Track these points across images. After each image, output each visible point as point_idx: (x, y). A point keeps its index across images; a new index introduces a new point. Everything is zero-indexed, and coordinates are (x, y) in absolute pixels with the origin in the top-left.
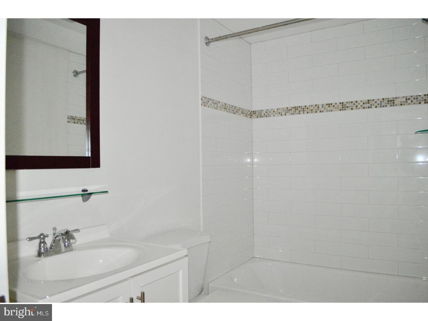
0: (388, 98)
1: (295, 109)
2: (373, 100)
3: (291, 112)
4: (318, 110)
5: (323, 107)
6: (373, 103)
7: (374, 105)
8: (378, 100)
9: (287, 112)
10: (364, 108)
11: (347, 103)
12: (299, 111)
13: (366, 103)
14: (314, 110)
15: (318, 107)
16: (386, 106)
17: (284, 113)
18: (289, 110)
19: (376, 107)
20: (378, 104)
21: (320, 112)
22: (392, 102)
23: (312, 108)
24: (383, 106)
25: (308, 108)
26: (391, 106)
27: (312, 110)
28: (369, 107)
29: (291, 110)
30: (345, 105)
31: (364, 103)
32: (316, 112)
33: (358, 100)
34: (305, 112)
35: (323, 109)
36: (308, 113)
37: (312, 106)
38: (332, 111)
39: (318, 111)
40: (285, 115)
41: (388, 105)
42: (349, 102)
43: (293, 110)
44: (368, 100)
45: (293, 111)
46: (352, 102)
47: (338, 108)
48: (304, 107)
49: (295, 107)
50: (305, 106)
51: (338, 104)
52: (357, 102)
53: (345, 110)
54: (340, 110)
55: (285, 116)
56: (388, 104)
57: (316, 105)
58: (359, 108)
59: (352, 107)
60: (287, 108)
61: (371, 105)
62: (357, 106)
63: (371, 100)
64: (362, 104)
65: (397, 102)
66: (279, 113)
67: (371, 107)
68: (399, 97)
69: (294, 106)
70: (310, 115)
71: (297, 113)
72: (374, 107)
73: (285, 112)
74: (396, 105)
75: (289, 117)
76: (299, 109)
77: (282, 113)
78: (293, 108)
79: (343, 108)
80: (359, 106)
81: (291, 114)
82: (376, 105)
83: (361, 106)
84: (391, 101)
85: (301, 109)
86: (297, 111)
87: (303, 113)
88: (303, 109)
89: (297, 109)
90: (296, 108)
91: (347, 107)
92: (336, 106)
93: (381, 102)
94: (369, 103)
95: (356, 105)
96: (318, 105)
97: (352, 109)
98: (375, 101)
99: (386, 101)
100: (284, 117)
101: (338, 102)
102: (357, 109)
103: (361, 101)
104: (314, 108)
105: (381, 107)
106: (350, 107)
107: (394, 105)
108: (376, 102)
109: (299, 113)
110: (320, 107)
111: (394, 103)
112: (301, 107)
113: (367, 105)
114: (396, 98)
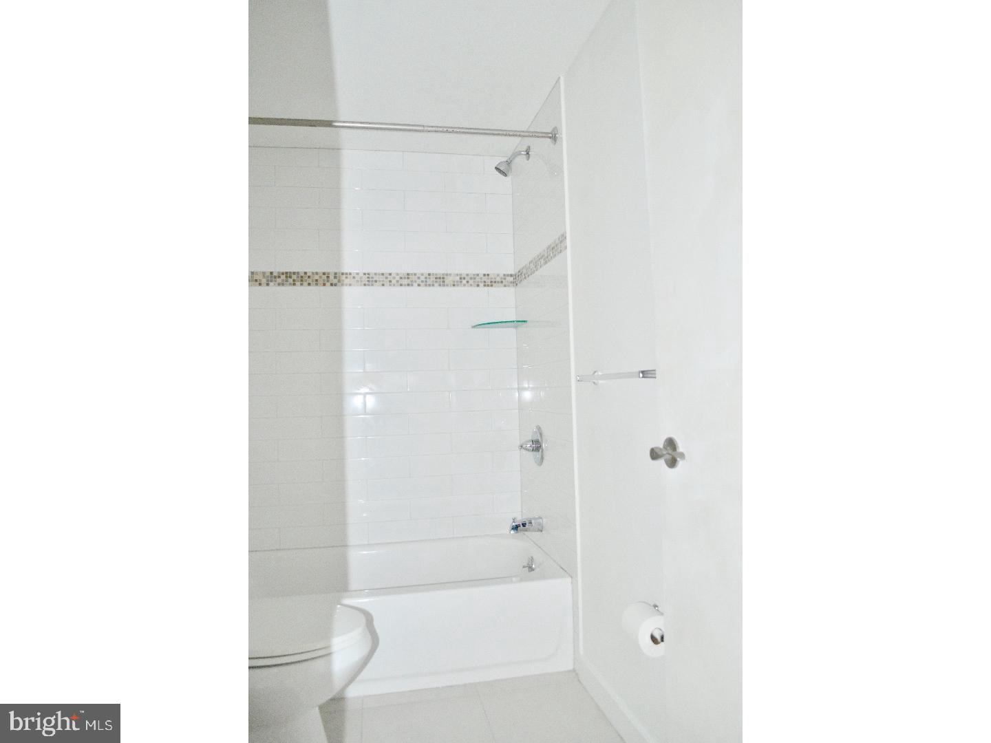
0: (436, 274)
1: (286, 277)
2: (415, 274)
3: (279, 280)
4: (328, 281)
5: (335, 277)
6: (414, 278)
7: (416, 282)
8: (422, 275)
9: (271, 281)
10: (401, 285)
11: (375, 274)
12: (294, 280)
13: (405, 278)
14: (321, 282)
15: (328, 277)
16: (433, 285)
17: (264, 281)
18: (275, 277)
19: (419, 285)
20: (422, 281)
21: (332, 285)
22: (442, 280)
23: (317, 277)
24: (430, 285)
25: (309, 277)
26: (440, 285)
27: (317, 280)
28: (408, 285)
29: (279, 277)
30: (372, 278)
31: (401, 278)
32: (324, 285)
33: (393, 271)
34: (306, 284)
35: (335, 281)
36: (309, 284)
37: (317, 273)
38: (350, 285)
39: (328, 284)
40: (268, 285)
41: (436, 285)
42: (379, 274)
43: (283, 277)
44: (408, 274)
45: (283, 280)
46: (383, 274)
47: (361, 281)
48: (303, 275)
49: (287, 273)
50: (305, 273)
51: (361, 275)
52: (390, 274)
53: (372, 285)
54: (365, 285)
55: (267, 287)
56: (436, 282)
57: (324, 274)
58: (394, 285)
59: (383, 281)
60: (271, 273)
61: (412, 281)
62: (390, 281)
63: (412, 274)
64: (398, 278)
65: (448, 280)
66: (256, 280)
67: (412, 285)
68: (450, 275)
69: (284, 271)
70: (313, 288)
71: (290, 284)
72: (415, 285)
73: (268, 281)
74: (447, 285)
75: (273, 288)
76: (294, 277)
77: (260, 280)
78: (283, 274)
79: (369, 281)
80: (394, 281)
81: (279, 285)
82: (419, 281)
83: (398, 281)
84: (440, 278)
85: (298, 277)
86: (291, 281)
87: (301, 284)
88: (302, 277)
89: (290, 277)
90: (288, 275)
91: (376, 281)
92: (358, 278)
93: (426, 278)
94: (408, 278)
95: (389, 279)
96: (329, 273)
97: (383, 285)
98: (418, 275)
99: (433, 278)
100: (264, 288)
101: (361, 271)
102: (390, 285)
103: (398, 274)
104: (320, 277)
105: (426, 285)
106: (380, 281)
107: (444, 285)
108: (419, 278)
109: (294, 284)
110: (332, 277)
111: (444, 282)
112: (298, 273)
113: (405, 282)
114: (447, 275)
